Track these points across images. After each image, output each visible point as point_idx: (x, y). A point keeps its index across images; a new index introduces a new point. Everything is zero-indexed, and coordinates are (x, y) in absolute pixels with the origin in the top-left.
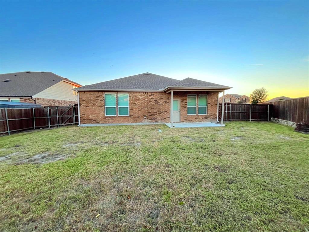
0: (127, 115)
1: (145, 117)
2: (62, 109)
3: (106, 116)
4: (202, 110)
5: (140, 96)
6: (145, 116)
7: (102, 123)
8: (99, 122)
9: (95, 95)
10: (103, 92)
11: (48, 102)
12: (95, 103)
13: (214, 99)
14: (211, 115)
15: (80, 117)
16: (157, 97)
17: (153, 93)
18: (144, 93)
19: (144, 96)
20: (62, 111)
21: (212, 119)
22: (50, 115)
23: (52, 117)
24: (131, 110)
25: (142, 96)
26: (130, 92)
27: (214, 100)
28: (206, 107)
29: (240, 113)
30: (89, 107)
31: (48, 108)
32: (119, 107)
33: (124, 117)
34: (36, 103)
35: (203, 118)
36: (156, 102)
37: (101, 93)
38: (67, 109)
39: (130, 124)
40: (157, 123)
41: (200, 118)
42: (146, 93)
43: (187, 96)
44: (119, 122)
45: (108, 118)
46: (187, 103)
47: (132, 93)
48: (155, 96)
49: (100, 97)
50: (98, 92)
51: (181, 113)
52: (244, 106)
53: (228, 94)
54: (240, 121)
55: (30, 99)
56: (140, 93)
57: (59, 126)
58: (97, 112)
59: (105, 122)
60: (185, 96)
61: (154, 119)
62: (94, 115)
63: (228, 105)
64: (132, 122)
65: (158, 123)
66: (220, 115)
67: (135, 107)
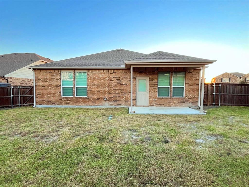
0: (85, 96)
1: (105, 99)
2: (24, 89)
3: (62, 96)
4: (178, 91)
5: (99, 75)
6: (105, 97)
7: (57, 105)
8: (55, 104)
9: (51, 74)
10: (60, 71)
11: (23, 81)
12: (51, 82)
13: (195, 77)
14: (190, 98)
15: (36, 98)
16: (120, 75)
17: (115, 71)
18: (105, 71)
19: (104, 74)
20: (24, 91)
21: (191, 104)
22: (12, 95)
23: (15, 96)
24: (89, 90)
25: (102, 74)
26: (88, 70)
27: (194, 79)
28: (183, 87)
29: (235, 97)
30: (45, 86)
31: (11, 88)
32: (77, 87)
33: (81, 98)
34: (9, 82)
35: (179, 101)
36: (119, 82)
37: (57, 71)
38: (29, 89)
39: (88, 107)
40: (119, 107)
41: (175, 101)
42: (107, 71)
43: (157, 74)
44: (75, 104)
45: (64, 99)
46: (157, 82)
47: (91, 71)
48: (117, 73)
49: (57, 76)
50: (54, 70)
51: (150, 95)
52: (240, 86)
53: (226, 73)
54: (234, 107)
55: (3, 79)
56: (100, 71)
57: (21, 106)
58: (53, 92)
59: (61, 103)
60: (154, 74)
61: (116, 101)
62: (50, 96)
63: (217, 86)
64: (90, 104)
65: (121, 106)
66: (206, 98)
67: (94, 87)
